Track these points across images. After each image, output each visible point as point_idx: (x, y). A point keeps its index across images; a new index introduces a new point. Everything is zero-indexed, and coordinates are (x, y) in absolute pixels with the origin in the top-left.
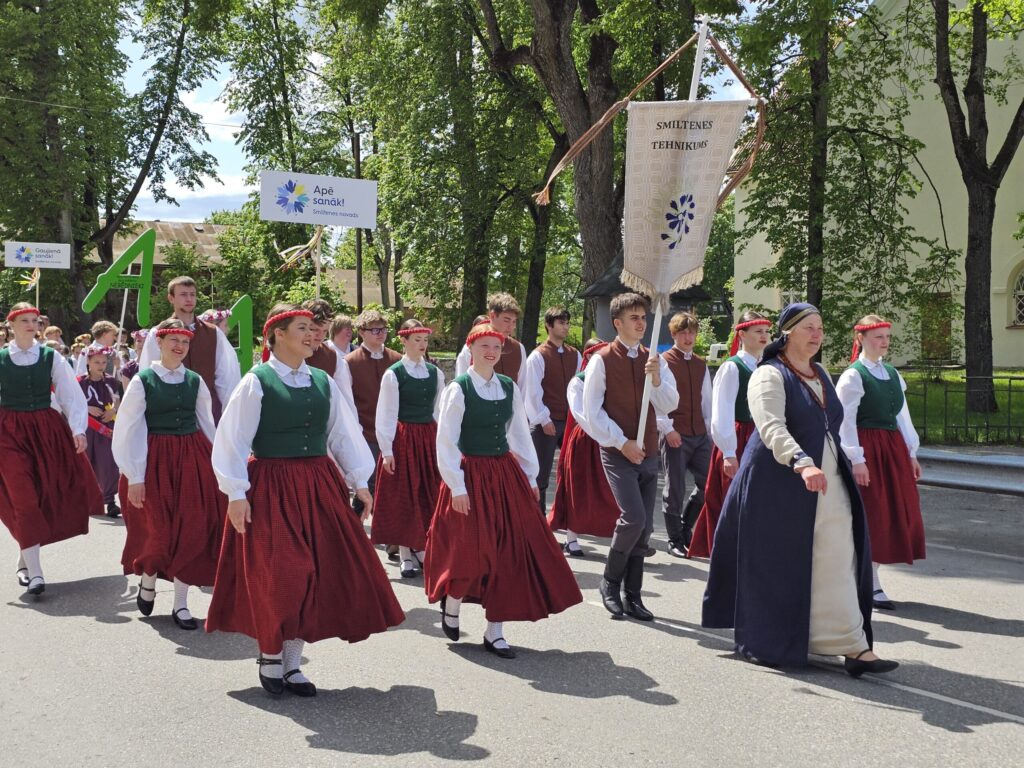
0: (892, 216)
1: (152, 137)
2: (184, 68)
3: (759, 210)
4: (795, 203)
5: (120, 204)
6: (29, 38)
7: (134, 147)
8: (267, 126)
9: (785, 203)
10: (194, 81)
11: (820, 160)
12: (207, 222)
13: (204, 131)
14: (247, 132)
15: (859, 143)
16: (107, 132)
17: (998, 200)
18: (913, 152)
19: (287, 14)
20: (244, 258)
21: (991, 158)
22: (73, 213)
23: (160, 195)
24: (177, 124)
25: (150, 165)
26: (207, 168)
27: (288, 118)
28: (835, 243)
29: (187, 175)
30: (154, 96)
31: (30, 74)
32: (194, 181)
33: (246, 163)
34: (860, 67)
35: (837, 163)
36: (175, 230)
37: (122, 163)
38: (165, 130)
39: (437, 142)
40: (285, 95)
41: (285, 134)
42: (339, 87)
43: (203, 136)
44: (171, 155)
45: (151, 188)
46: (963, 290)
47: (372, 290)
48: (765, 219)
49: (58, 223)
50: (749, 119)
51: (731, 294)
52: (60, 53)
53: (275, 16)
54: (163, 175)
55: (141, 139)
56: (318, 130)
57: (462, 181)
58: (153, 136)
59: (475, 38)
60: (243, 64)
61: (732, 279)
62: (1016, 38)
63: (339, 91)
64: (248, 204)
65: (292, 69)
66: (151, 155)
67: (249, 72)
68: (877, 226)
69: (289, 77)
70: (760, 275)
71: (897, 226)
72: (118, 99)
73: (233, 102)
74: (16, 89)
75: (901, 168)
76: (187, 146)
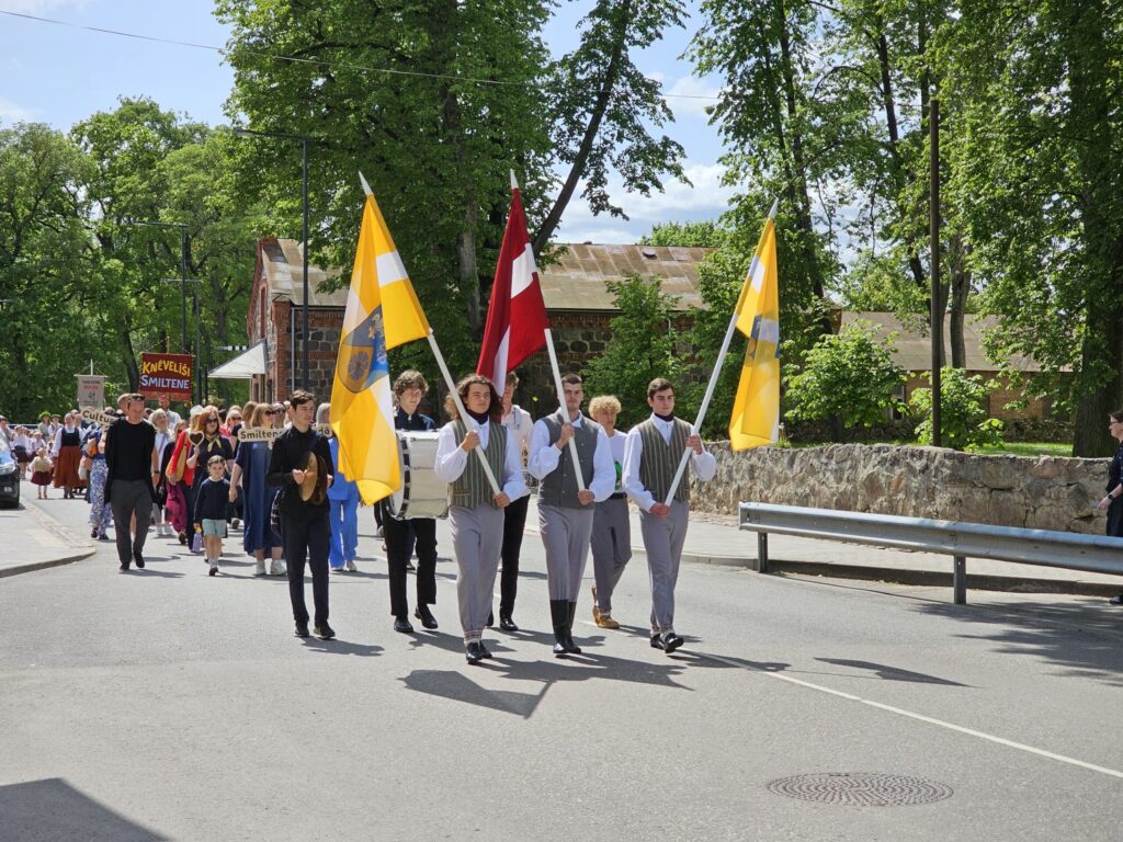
1: (587, 120)
2: (637, 12)
5: (536, 220)
7: (562, 134)
8: (757, 93)
10: (650, 30)
13: (664, 107)
14: (727, 104)
16: (521, 111)
22: (476, 237)
23: (600, 203)
24: (625, 97)
25: (585, 161)
26: (669, 162)
27: (789, 80)
29: (639, 172)
30: (592, 57)
31: (425, 35)
32: (649, 184)
33: (724, 151)
36: (614, 256)
37: (541, 159)
38: (608, 108)
40: (785, 45)
41: (785, 112)
42: (868, 28)
43: (664, 115)
44: (617, 144)
45: (587, 196)
49: (457, 252)
54: (605, 175)
55: (569, 121)
56: (833, 96)
58: (590, 116)
63: (867, 33)
64: (728, 215)
66: (586, 146)
67: (730, 13)
69: (790, 16)
73: (704, 58)
76: (639, 130)
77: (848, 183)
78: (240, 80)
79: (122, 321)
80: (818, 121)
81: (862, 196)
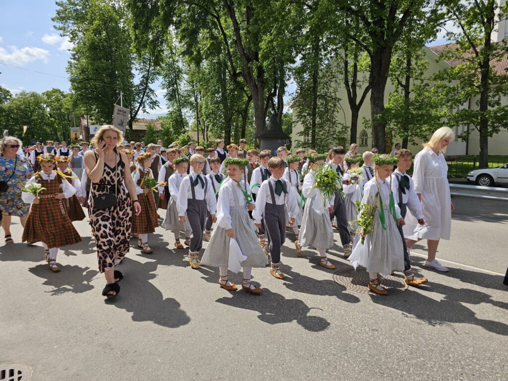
0: (333, 118)
1: (142, 96)
2: (150, 78)
3: (300, 116)
4: (309, 114)
5: (134, 114)
6: (108, 69)
7: (137, 98)
8: (172, 93)
9: (306, 114)
10: (152, 81)
11: (315, 103)
12: (157, 119)
13: (156, 94)
14: (167, 95)
15: (325, 99)
16: (130, 94)
17: (359, 114)
18: (338, 101)
19: (177, 64)
20: (167, 128)
21: (357, 103)
23: (144, 111)
24: (148, 93)
25: (142, 103)
26: (157, 104)
27: (178, 91)
28: (319, 124)
29: (151, 106)
30: (142, 85)
31: (109, 78)
32: (153, 108)
33: (167, 103)
34: (326, 79)
35: (320, 104)
36: (149, 121)
38: (145, 94)
39: (217, 97)
40: (177, 85)
41: (177, 97)
42: (191, 83)
43: (155, 96)
44: (147, 101)
45: (142, 110)
46: (349, 137)
47: (201, 137)
48: (301, 118)
50: (297, 92)
51: (291, 138)
52: (116, 73)
53: (174, 64)
54: (145, 106)
55: (138, 96)
56: (186, 95)
57: (224, 108)
59: (227, 70)
60: (165, 77)
61: (291, 134)
62: (363, 73)
64: (168, 114)
65: (179, 79)
66: (142, 101)
67: (167, 79)
68: (329, 120)
69: (177, 80)
70: (300, 133)
71: (334, 120)
72: (132, 86)
73: (163, 87)
74: (105, 82)
75: (335, 105)
76: (151, 98)
77: (188, 109)
78: (72, 85)
79: (55, 130)
80: (183, 99)
81: (191, 111)
